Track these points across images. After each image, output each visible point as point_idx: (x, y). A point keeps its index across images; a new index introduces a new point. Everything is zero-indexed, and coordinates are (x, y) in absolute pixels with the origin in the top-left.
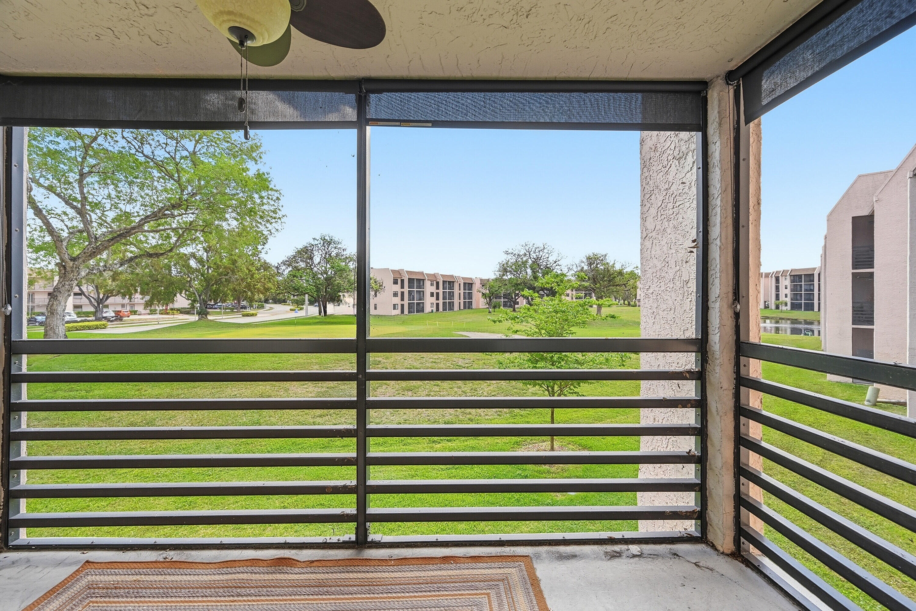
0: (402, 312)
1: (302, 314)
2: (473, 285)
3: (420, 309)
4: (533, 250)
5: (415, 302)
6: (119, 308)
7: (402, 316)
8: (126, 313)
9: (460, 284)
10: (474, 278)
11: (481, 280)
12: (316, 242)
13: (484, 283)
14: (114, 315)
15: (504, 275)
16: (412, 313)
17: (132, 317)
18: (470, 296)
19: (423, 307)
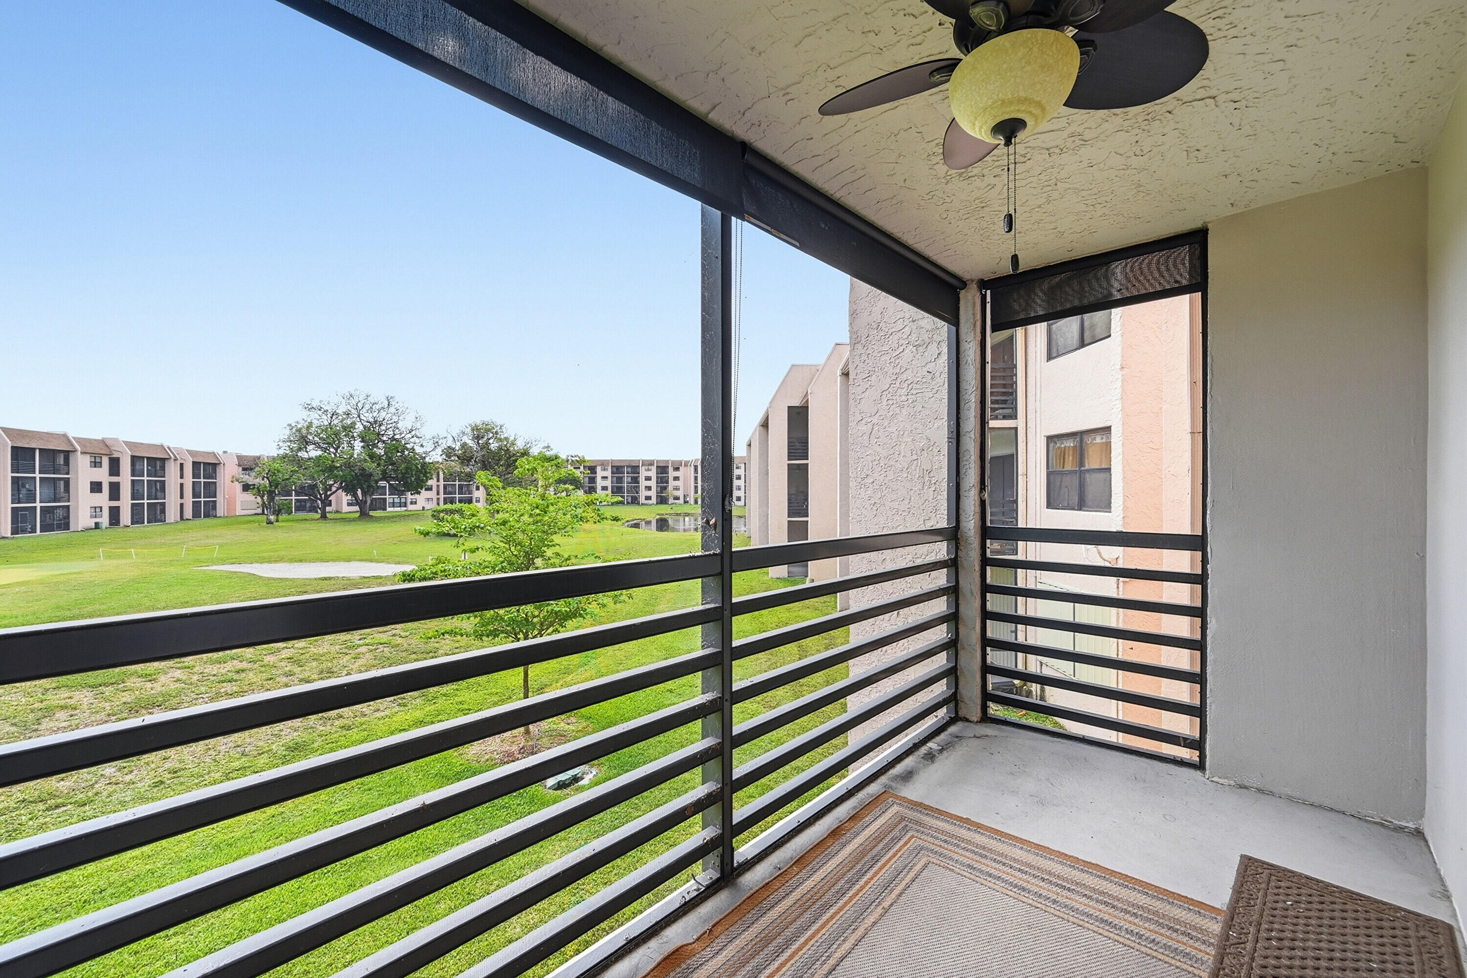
2: (220, 470)
3: (55, 520)
4: (367, 407)
5: (38, 504)
9: (182, 465)
10: (221, 453)
11: (239, 457)
13: (248, 465)
15: (300, 449)
16: (24, 532)
18: (211, 490)
19: (68, 517)
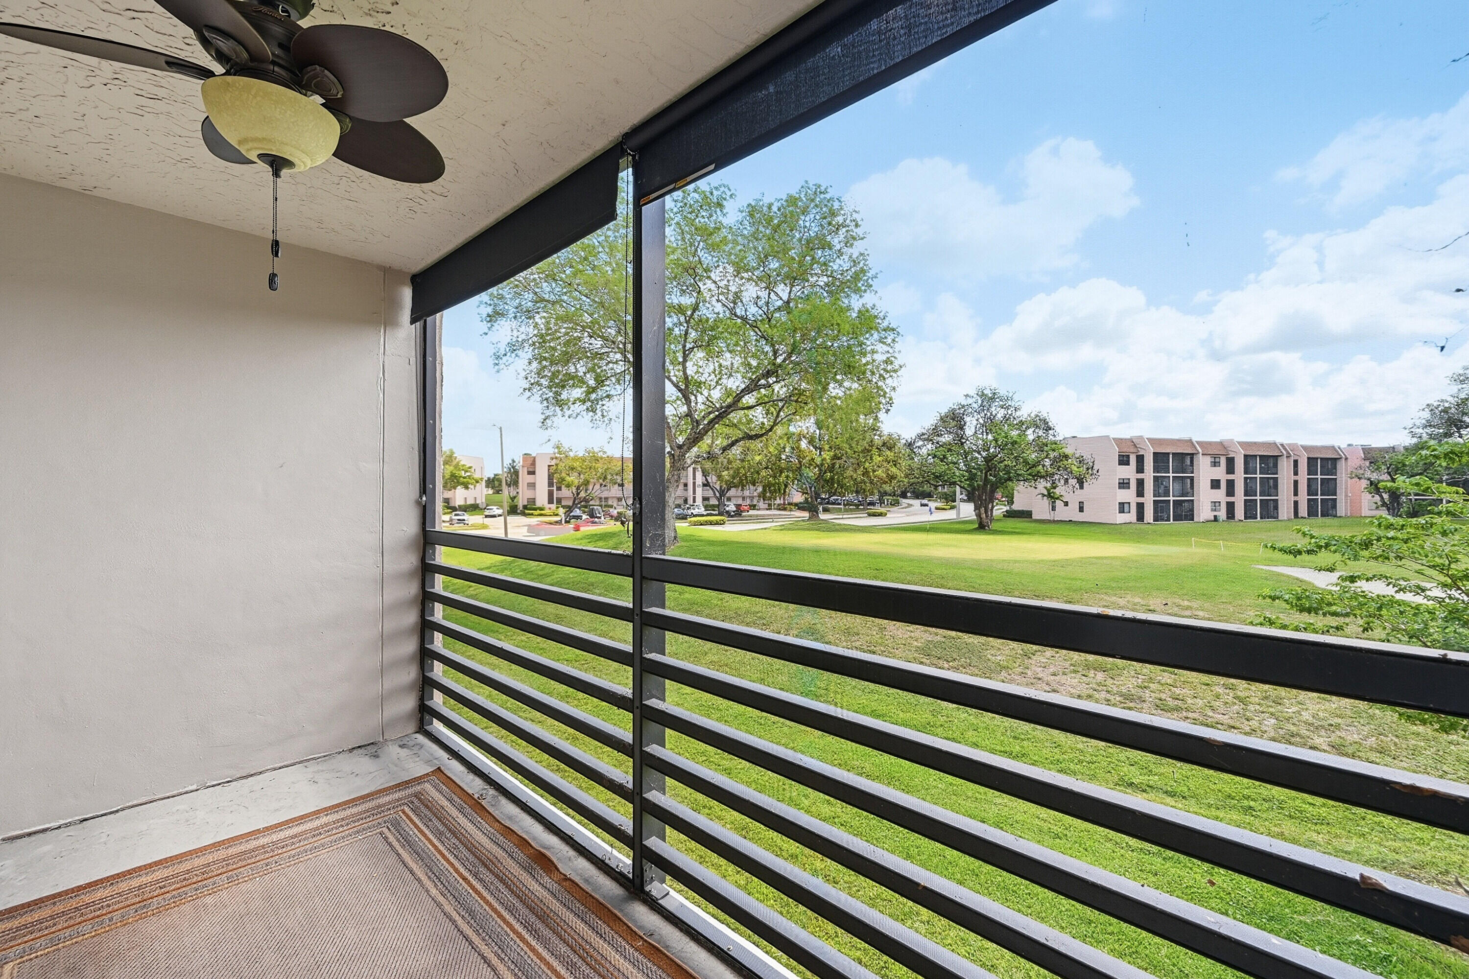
0: (1140, 517)
1: (951, 515)
2: (1340, 463)
3: (1185, 512)
5: (1171, 498)
6: (740, 502)
7: (1140, 526)
8: (746, 508)
9: (1296, 461)
10: (1343, 446)
11: (1365, 450)
12: (970, 401)
14: (735, 509)
16: (1162, 520)
17: (751, 512)
18: (1329, 487)
19: (1192, 510)
